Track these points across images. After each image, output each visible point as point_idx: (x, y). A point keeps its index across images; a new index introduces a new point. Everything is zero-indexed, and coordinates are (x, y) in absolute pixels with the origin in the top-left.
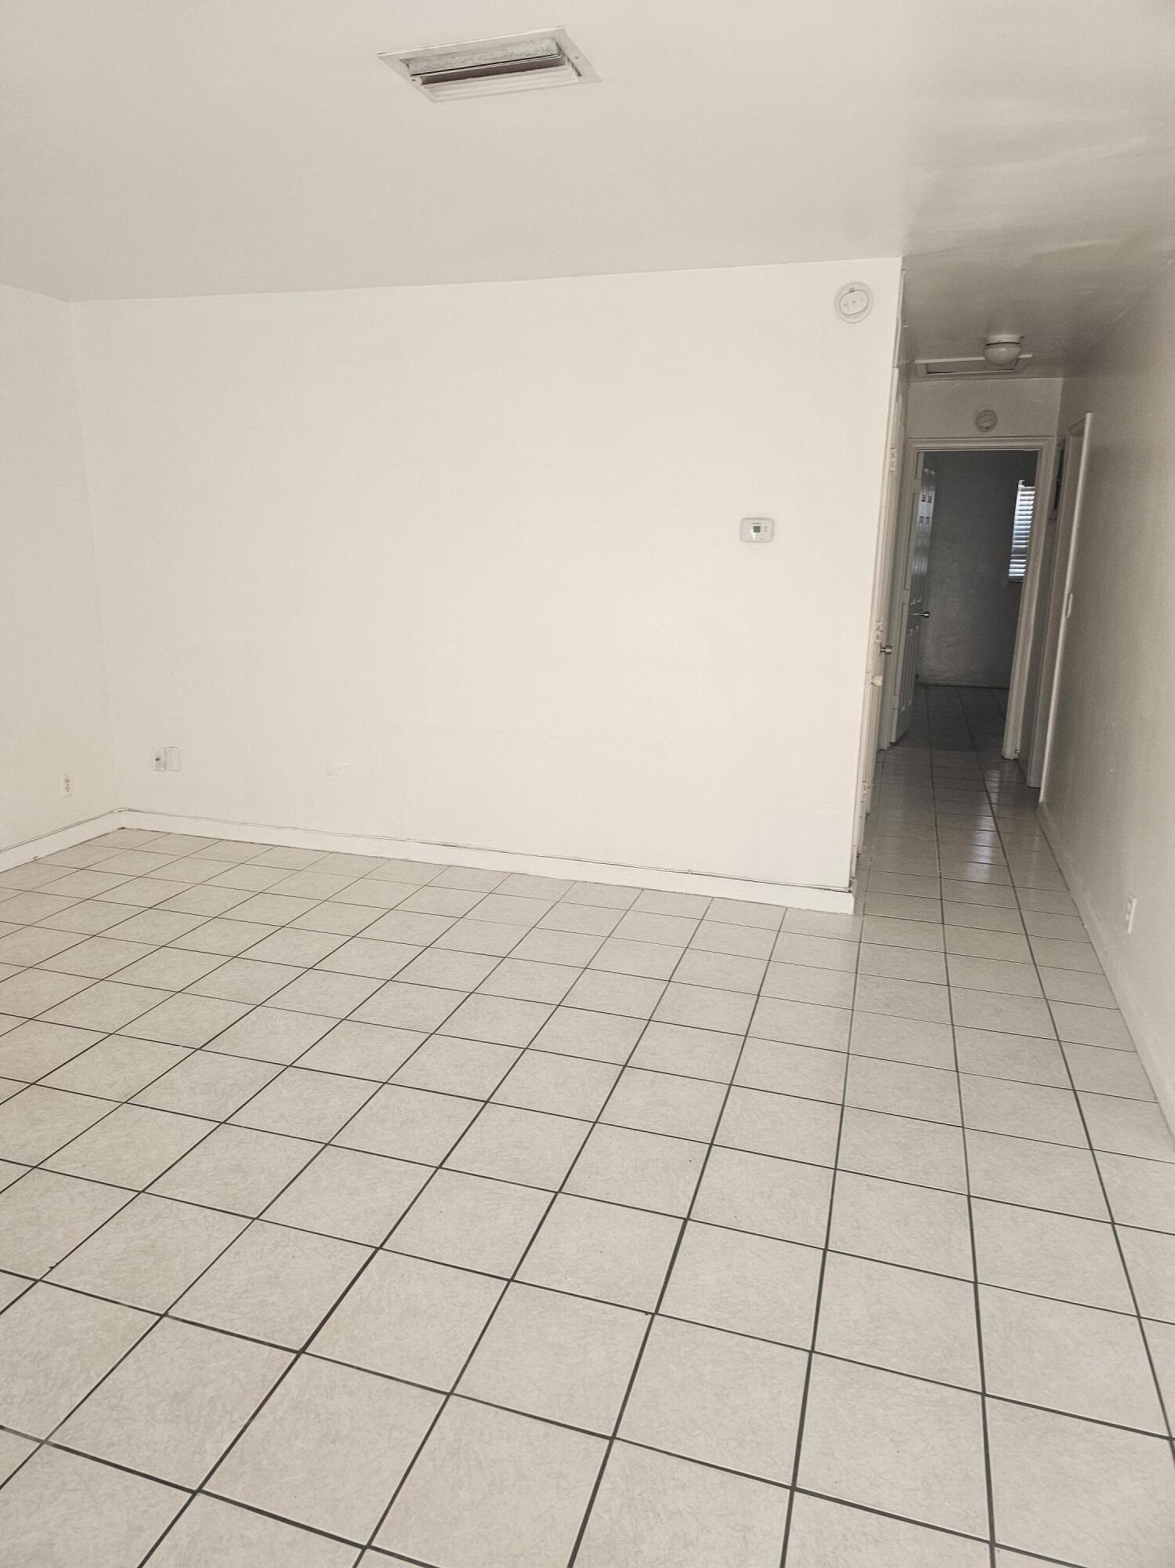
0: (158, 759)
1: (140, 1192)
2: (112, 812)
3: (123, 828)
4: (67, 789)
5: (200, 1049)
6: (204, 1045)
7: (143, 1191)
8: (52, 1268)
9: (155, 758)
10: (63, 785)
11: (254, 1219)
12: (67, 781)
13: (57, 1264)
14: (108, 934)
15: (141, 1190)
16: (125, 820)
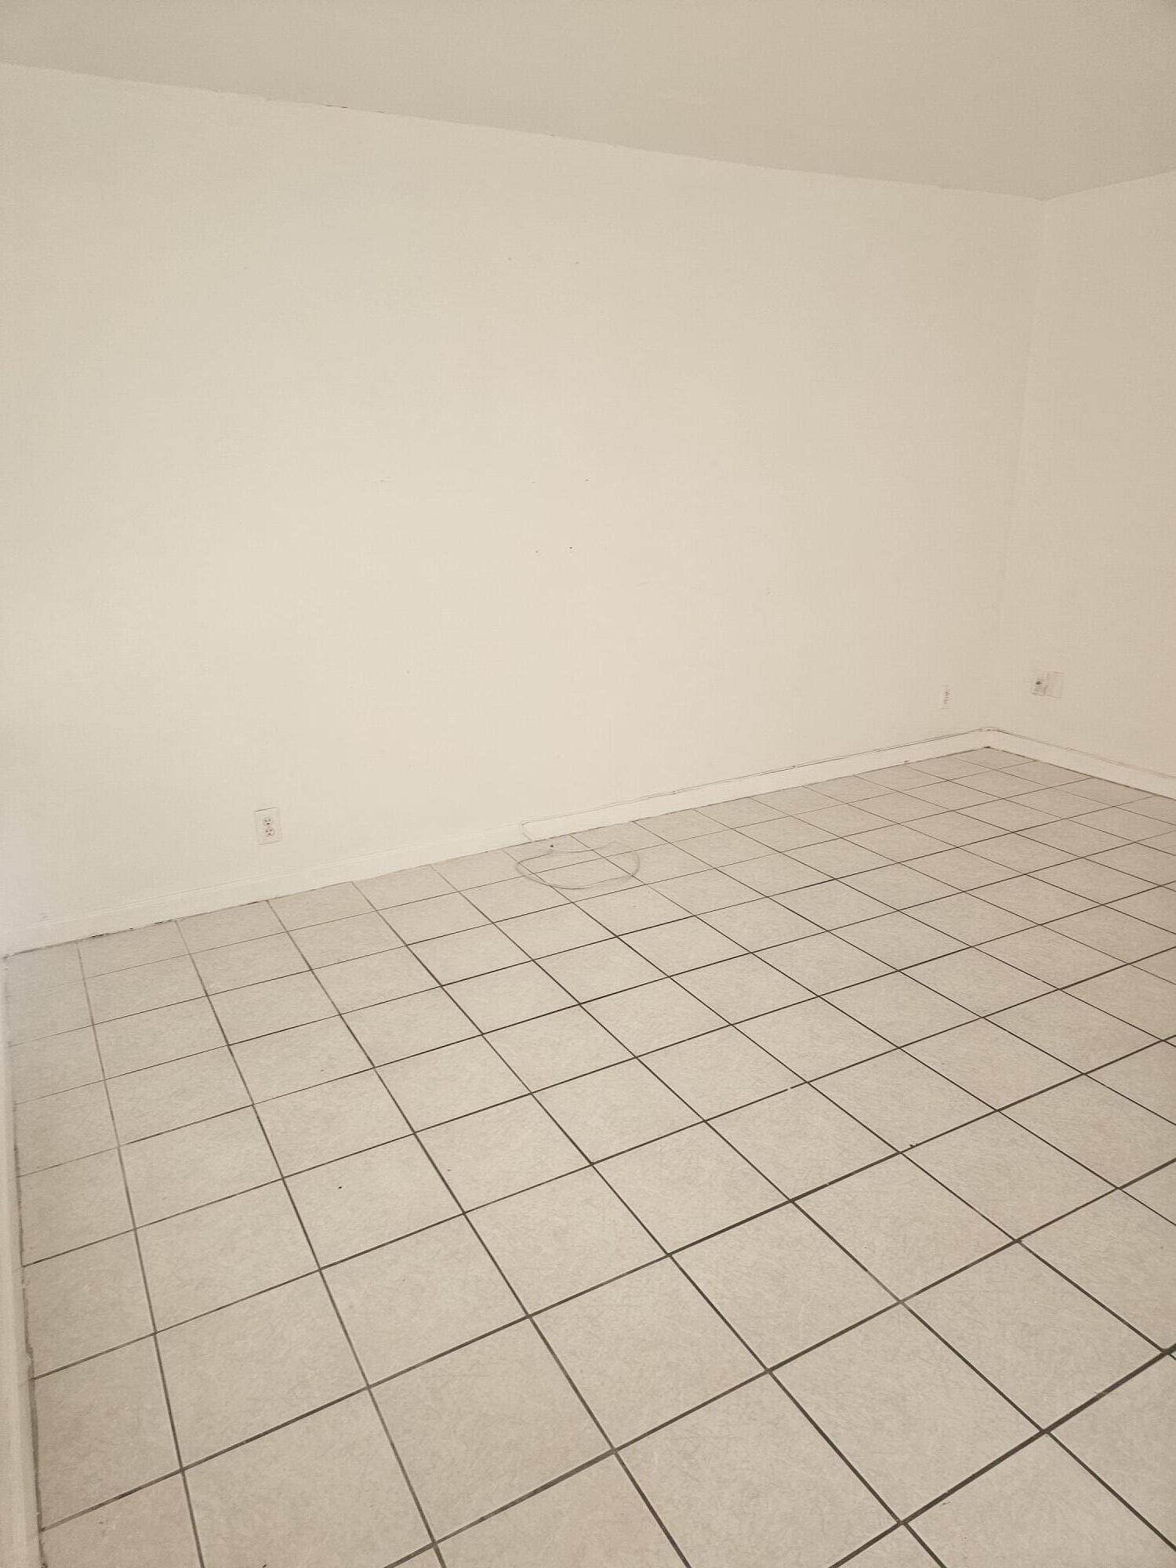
0: (1038, 683)
1: (996, 1111)
2: (980, 730)
3: (988, 747)
4: (945, 701)
5: (1061, 989)
6: (1067, 987)
7: (999, 1110)
8: (912, 1147)
9: (1035, 681)
10: (942, 697)
11: (1117, 1188)
12: (947, 693)
13: (917, 1145)
14: (970, 848)
15: (997, 1108)
16: (991, 739)
